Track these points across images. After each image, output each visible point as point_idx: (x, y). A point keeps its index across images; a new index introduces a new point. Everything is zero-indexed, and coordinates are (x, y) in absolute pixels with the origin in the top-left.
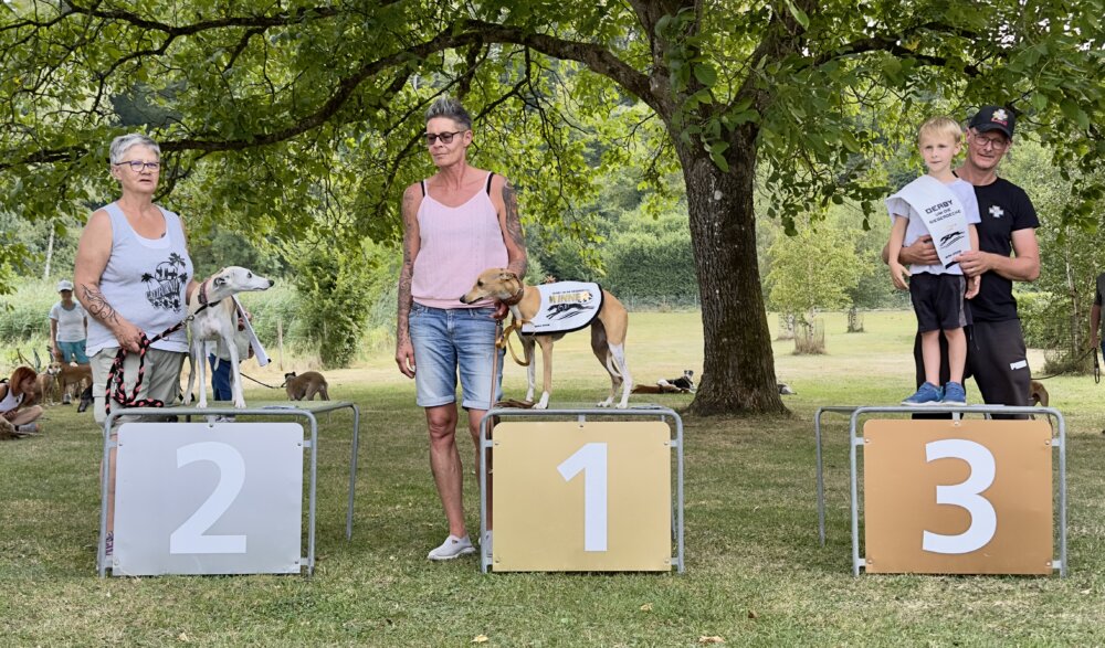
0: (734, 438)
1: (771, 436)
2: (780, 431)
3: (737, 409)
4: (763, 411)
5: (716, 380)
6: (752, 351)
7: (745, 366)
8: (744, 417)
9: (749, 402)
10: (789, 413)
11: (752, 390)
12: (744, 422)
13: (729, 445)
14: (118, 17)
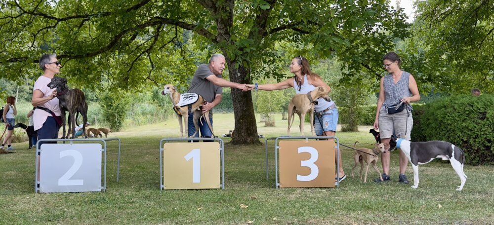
0: (244, 151)
1: (256, 151)
2: (259, 149)
3: (245, 143)
4: (253, 143)
5: (238, 133)
6: (250, 124)
7: (248, 129)
8: (248, 145)
9: (249, 140)
10: (261, 144)
11: (250, 136)
12: (247, 146)
13: (242, 153)
14: (39, 15)
